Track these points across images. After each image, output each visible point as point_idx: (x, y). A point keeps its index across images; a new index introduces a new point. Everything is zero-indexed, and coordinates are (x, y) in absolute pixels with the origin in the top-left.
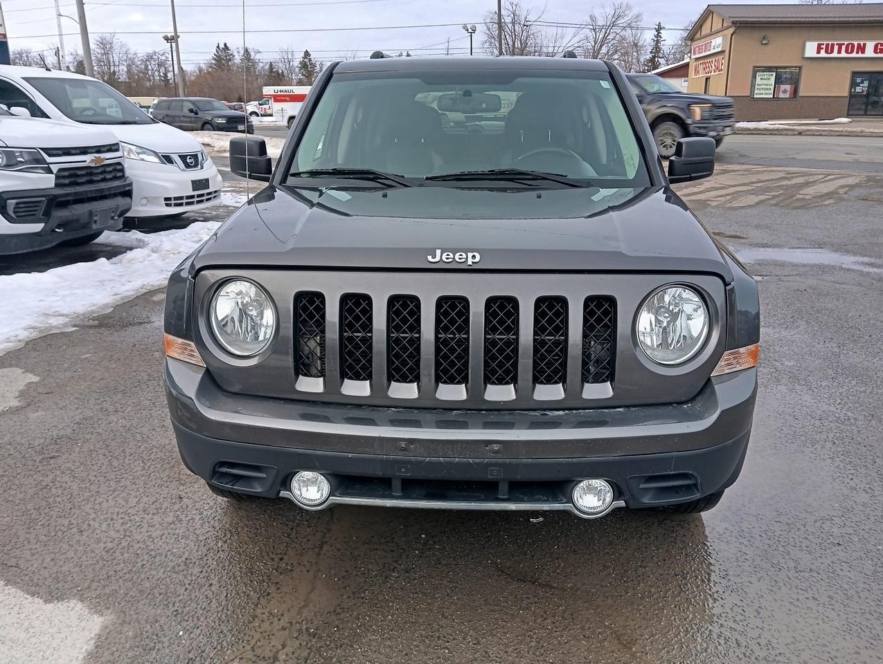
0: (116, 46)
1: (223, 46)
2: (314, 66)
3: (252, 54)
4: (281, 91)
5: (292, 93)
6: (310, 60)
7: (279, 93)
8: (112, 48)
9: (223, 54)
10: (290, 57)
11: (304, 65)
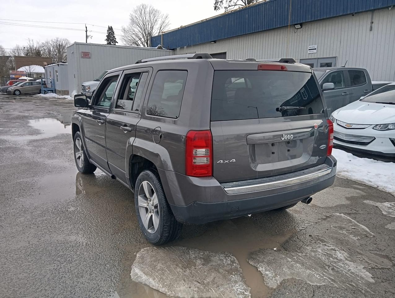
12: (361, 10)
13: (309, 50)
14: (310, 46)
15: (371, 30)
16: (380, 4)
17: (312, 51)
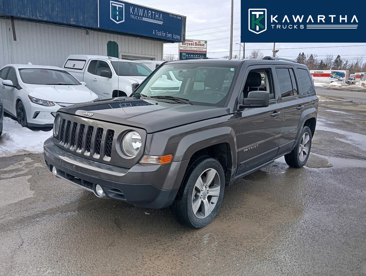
0: (259, 55)
1: (302, 54)
2: (341, 61)
3: (314, 57)
4: (317, 72)
5: (322, 73)
6: (340, 59)
7: (316, 73)
8: (257, 55)
9: (301, 57)
10: (331, 58)
11: (336, 61)
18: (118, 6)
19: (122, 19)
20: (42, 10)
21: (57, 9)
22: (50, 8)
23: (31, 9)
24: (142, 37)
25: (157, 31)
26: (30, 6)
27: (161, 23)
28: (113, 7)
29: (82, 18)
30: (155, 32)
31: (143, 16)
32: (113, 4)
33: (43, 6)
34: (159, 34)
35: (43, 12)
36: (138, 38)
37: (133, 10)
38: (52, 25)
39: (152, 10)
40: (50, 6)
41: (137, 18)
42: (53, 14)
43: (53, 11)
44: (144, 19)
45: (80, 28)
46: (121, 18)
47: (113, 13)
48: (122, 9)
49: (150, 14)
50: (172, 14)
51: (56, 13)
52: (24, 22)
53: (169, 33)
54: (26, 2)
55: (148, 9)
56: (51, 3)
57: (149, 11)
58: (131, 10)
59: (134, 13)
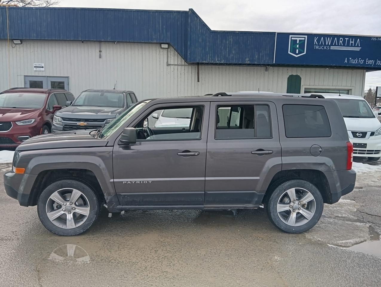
12: (92, 40)
13: (35, 67)
14: (35, 64)
15: (100, 57)
16: (109, 38)
17: (38, 69)
18: (298, 39)
19: (303, 51)
20: (220, 55)
21: (233, 52)
22: (227, 52)
23: (211, 55)
24: (331, 67)
25: (350, 58)
26: (211, 53)
27: (358, 49)
28: (292, 41)
29: (257, 56)
30: (348, 60)
31: (332, 45)
32: (292, 39)
33: (221, 51)
34: (354, 62)
35: (221, 56)
36: (327, 69)
37: (318, 41)
38: (232, 66)
39: (344, 36)
40: (227, 51)
41: (323, 48)
42: (229, 56)
43: (229, 55)
44: (332, 48)
45: (260, 66)
46: (301, 50)
47: (292, 47)
48: (304, 41)
49: (341, 42)
50: (375, 37)
51: (233, 55)
52: (209, 66)
53: (369, 60)
54: (207, 50)
55: (338, 36)
56: (228, 48)
57: (341, 38)
58: (315, 41)
59: (318, 43)
